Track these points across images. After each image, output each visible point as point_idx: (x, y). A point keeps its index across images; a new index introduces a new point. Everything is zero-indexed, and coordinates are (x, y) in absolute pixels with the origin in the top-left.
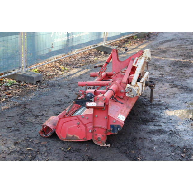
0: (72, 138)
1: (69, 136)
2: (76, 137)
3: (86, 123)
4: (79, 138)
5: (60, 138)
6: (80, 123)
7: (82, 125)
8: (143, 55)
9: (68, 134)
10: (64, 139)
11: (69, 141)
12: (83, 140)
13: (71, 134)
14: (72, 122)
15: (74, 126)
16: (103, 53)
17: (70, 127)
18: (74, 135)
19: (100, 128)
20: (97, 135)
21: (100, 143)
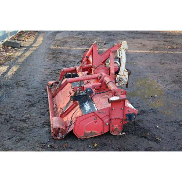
0: (90, 134)
1: (88, 133)
2: (94, 132)
3: (103, 117)
4: (97, 133)
5: (78, 137)
6: (97, 118)
7: (99, 120)
8: (121, 47)
9: (86, 132)
10: (82, 137)
11: (87, 137)
12: (100, 134)
13: (89, 131)
14: (89, 119)
15: (92, 122)
16: (10, 48)
17: (87, 125)
18: (92, 131)
19: (117, 119)
20: (113, 126)
21: (116, 133)
